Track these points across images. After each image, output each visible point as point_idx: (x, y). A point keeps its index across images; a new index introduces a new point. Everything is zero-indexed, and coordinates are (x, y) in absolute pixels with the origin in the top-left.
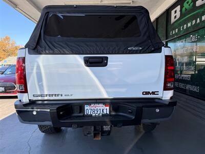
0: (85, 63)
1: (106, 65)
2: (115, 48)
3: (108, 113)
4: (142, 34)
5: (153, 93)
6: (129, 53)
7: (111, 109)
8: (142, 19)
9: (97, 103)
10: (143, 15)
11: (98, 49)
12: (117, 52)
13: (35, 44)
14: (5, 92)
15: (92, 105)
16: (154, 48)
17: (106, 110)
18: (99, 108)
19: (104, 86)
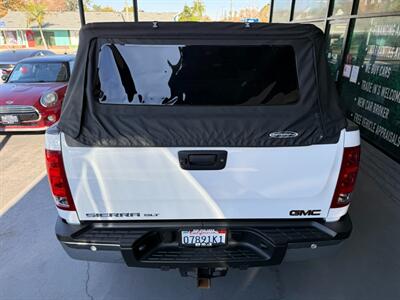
0: (181, 164)
1: (222, 166)
2: (242, 133)
3: (224, 241)
4: (303, 97)
5: (310, 213)
6: (271, 145)
7: (230, 237)
8: (306, 54)
9: (203, 228)
10: (309, 45)
11: (208, 136)
12: (245, 144)
13: (78, 125)
14: (21, 123)
15: (195, 231)
16: (324, 134)
17: (221, 237)
18: (207, 236)
19: (217, 201)
